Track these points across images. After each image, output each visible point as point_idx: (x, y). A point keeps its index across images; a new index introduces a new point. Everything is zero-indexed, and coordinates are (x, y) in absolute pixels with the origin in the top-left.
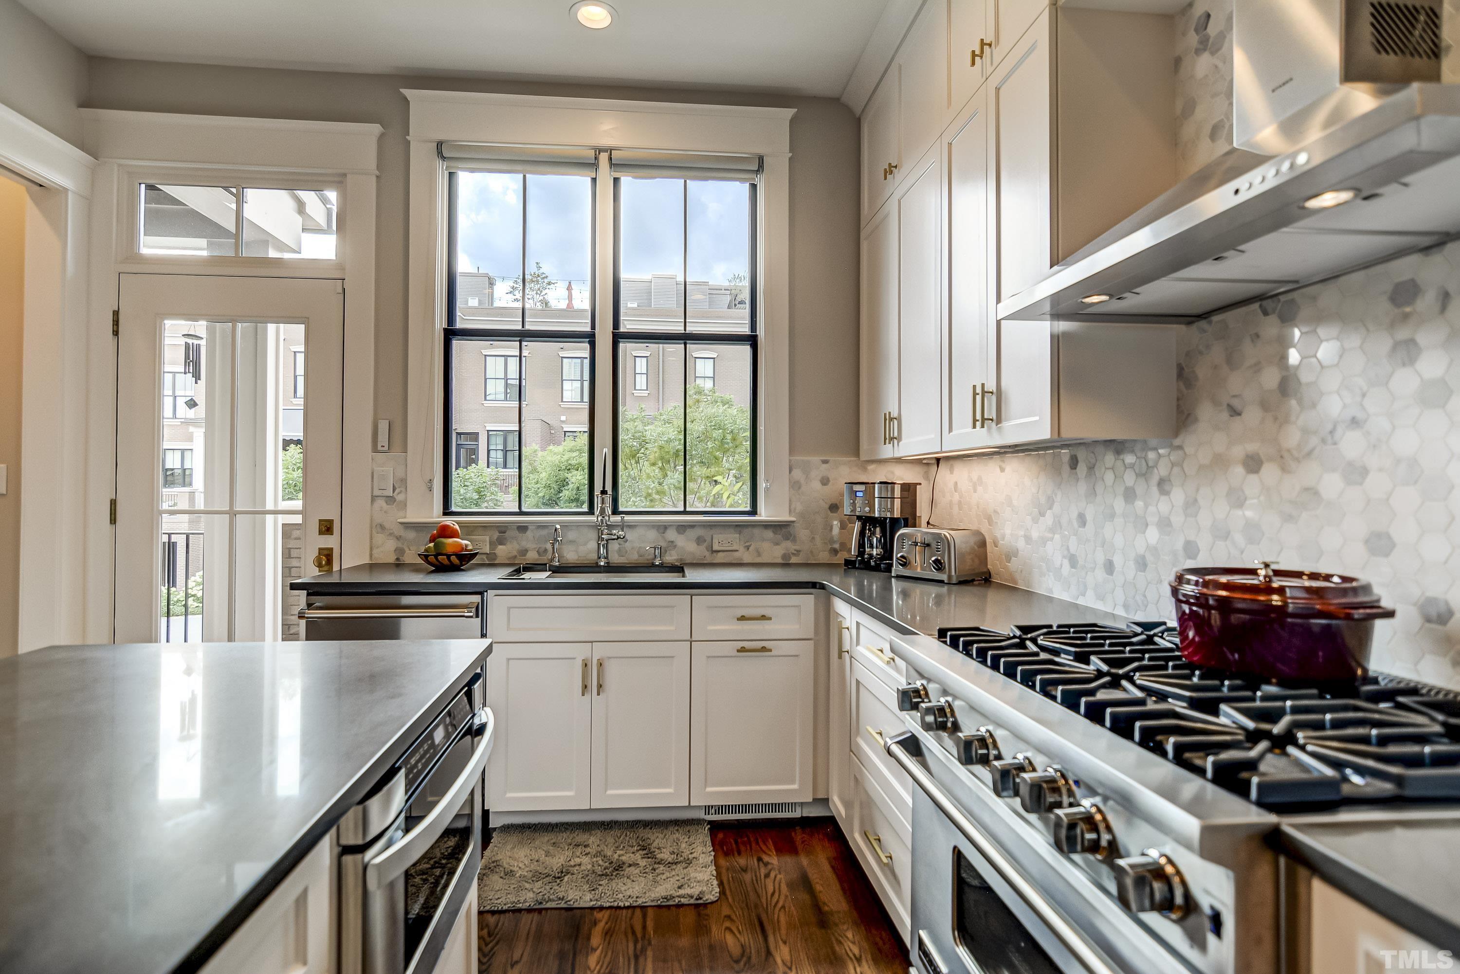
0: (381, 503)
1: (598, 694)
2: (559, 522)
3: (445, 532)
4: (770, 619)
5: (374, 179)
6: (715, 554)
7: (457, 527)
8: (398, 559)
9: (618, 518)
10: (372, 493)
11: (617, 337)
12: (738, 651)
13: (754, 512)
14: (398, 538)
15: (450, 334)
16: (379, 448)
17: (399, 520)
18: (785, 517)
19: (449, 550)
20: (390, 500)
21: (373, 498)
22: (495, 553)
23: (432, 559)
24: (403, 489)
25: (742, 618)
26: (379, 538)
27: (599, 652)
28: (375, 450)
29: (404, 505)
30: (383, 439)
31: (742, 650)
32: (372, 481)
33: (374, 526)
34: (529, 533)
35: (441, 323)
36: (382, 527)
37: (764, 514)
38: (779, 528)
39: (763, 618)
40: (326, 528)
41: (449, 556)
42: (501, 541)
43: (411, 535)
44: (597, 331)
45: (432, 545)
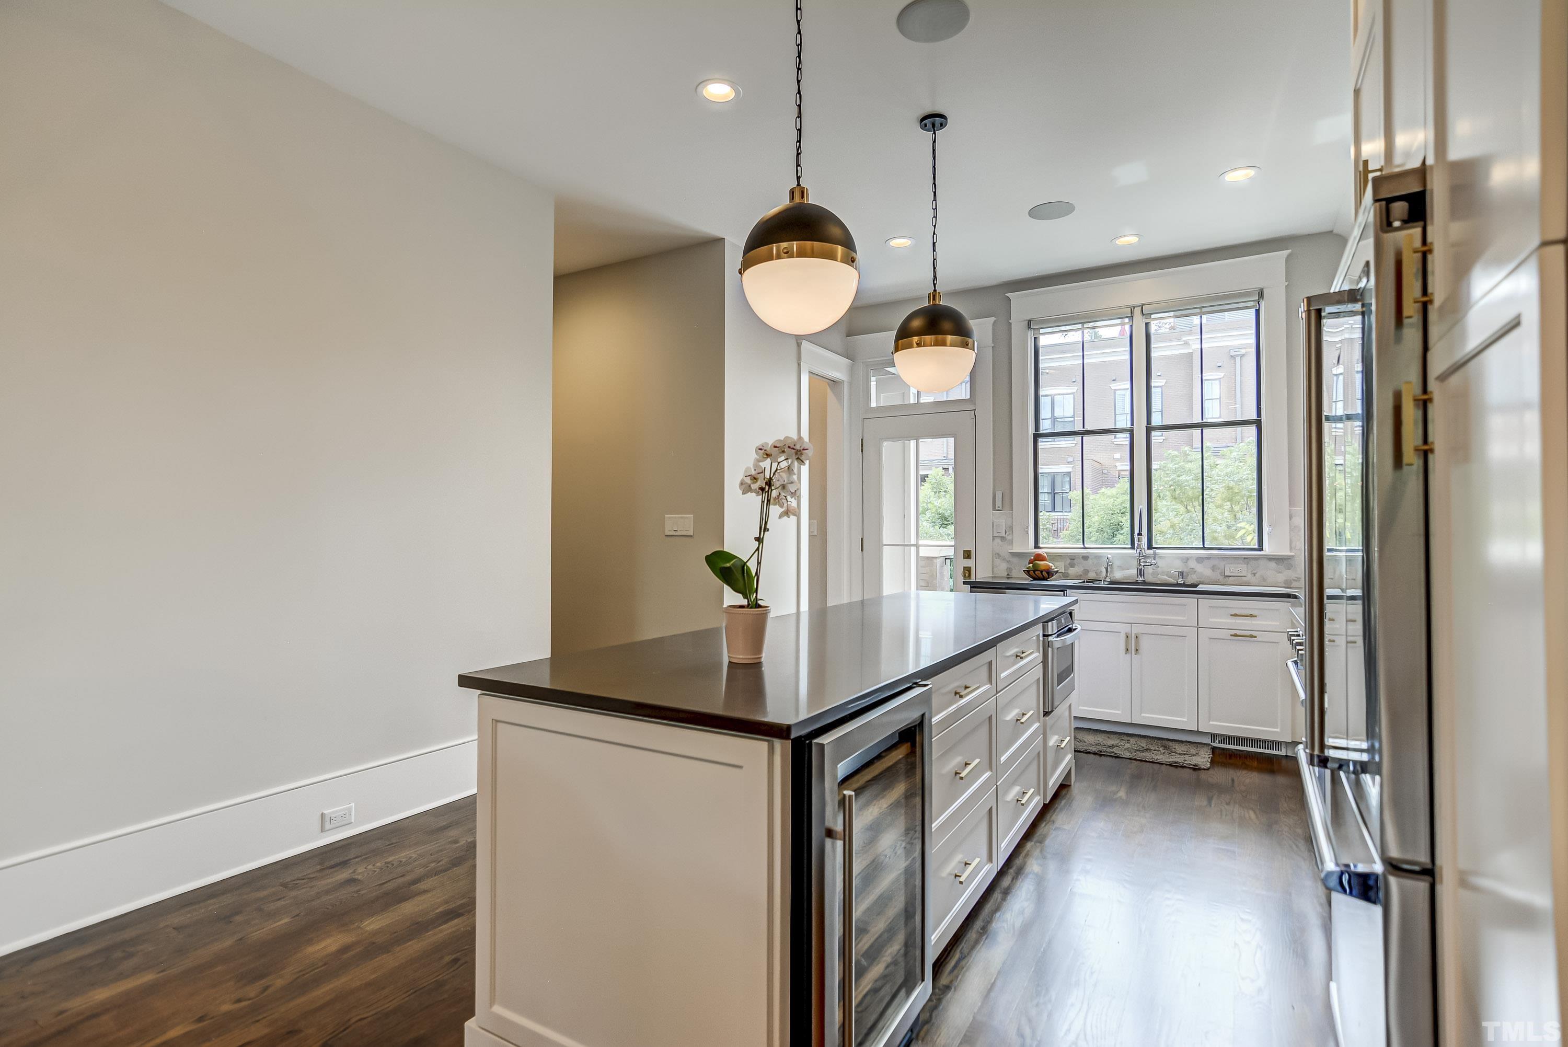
0: (998, 540)
1: (1136, 654)
2: (1110, 554)
3: (1039, 557)
4: (1256, 616)
5: (991, 349)
6: (1227, 578)
7: (1045, 555)
8: (1008, 574)
9: (1151, 552)
10: (993, 535)
11: (1149, 429)
12: (1231, 635)
13: (1261, 549)
14: (1008, 562)
15: (1037, 436)
16: (997, 508)
17: (1010, 551)
18: (1286, 552)
19: (1042, 568)
20: (1003, 539)
21: (994, 538)
22: (1067, 573)
23: (1032, 573)
24: (1011, 532)
25: (1235, 615)
26: (998, 562)
27: (1136, 630)
28: (994, 509)
29: (1011, 542)
30: (999, 503)
31: (1235, 635)
32: (993, 528)
33: (994, 553)
34: (1090, 561)
35: (1031, 430)
36: (999, 555)
37: (1268, 549)
38: (1279, 560)
39: (1251, 616)
40: (967, 555)
41: (1042, 572)
42: (1072, 566)
43: (1015, 560)
44: (1135, 427)
45: (1031, 565)
